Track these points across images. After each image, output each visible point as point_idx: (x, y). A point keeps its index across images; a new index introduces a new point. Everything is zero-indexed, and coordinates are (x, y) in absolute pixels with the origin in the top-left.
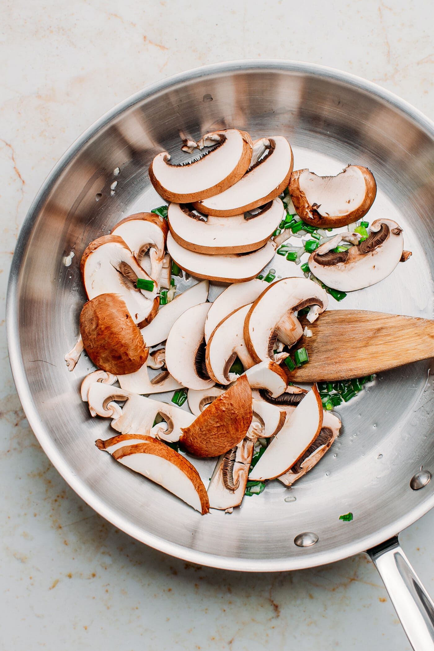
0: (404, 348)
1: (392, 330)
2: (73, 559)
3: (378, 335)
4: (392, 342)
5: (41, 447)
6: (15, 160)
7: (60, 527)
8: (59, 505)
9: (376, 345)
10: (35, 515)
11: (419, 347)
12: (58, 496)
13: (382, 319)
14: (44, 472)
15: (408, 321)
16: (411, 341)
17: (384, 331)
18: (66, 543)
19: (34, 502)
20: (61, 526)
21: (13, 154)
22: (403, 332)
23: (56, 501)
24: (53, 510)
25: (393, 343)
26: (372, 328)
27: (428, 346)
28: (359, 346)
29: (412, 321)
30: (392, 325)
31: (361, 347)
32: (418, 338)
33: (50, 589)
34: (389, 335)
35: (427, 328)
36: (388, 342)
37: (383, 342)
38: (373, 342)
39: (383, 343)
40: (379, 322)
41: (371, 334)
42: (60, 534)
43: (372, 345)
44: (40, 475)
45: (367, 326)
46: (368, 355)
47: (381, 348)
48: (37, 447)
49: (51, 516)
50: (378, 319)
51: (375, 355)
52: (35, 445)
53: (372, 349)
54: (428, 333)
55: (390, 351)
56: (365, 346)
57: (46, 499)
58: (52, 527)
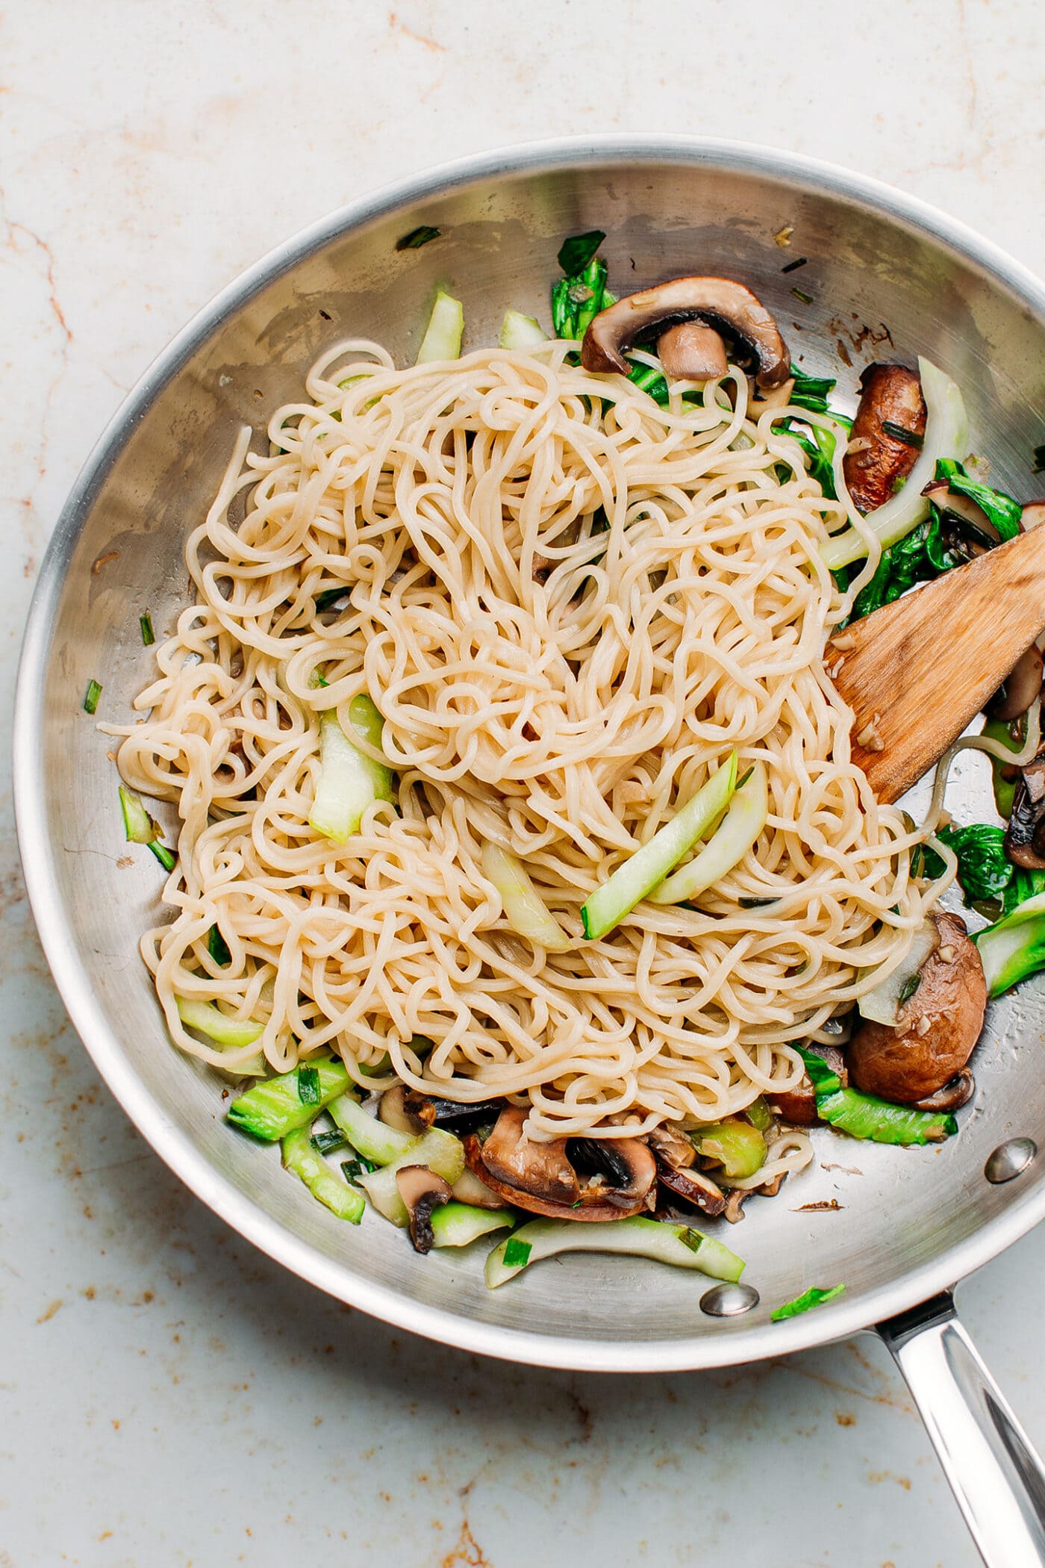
0: (979, 645)
1: (929, 626)
2: (103, 1253)
3: (909, 656)
4: (946, 650)
5: (50, 975)
6: (53, 280)
7: (79, 1174)
8: (81, 1120)
9: (921, 679)
10: (21, 1139)
11: (1006, 622)
12: (80, 1098)
13: (893, 620)
14: (53, 1037)
15: (949, 586)
16: (983, 621)
17: (915, 640)
18: (88, 1213)
19: (20, 1106)
20: (81, 1170)
21: (50, 268)
22: (954, 615)
23: (74, 1107)
24: (65, 1128)
25: (951, 651)
26: (887, 652)
27: (1024, 607)
28: (888, 706)
29: (956, 581)
30: (922, 617)
31: (893, 705)
32: (992, 605)
33: (39, 1322)
34: (932, 640)
35: (998, 572)
36: (940, 656)
37: (930, 664)
38: (910, 676)
39: (932, 665)
40: (892, 629)
41: (893, 666)
42: (76, 1190)
43: (912, 685)
44: (42, 1042)
45: (874, 655)
46: (917, 710)
47: (933, 680)
48: (44, 976)
49: (58, 1144)
50: (887, 626)
51: (933, 700)
52: (36, 970)
53: (918, 692)
54: (1005, 582)
55: (957, 673)
56: (901, 697)
57: (49, 1101)
58: (59, 1171)
